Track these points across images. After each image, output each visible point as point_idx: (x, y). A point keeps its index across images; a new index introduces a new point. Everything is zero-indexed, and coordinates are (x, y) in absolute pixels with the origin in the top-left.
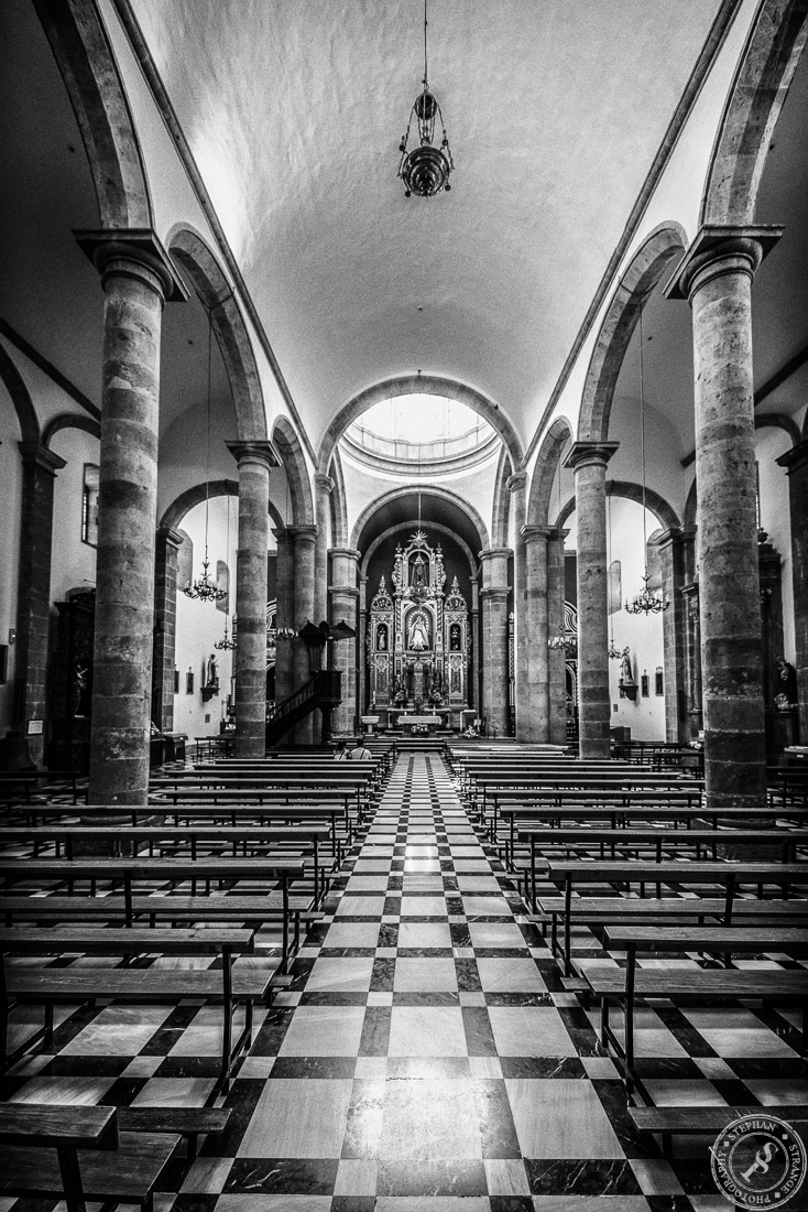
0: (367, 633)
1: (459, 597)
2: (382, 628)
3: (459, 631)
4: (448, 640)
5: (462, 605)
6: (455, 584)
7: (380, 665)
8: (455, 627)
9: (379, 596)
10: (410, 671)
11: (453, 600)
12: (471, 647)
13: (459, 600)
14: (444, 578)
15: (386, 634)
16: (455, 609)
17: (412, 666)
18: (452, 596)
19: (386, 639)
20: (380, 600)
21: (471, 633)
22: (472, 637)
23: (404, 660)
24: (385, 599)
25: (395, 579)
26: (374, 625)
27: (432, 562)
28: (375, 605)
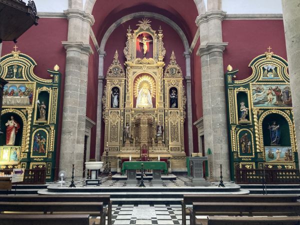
0: (104, 94)
1: (176, 66)
2: (116, 90)
3: (176, 93)
4: (168, 100)
5: (179, 72)
6: (173, 57)
7: (113, 119)
8: (173, 90)
9: (114, 66)
10: (137, 124)
11: (172, 69)
12: (186, 105)
13: (176, 69)
14: (164, 52)
15: (119, 95)
16: (173, 75)
17: (139, 119)
18: (170, 66)
19: (118, 99)
20: (114, 68)
21: (185, 94)
22: (186, 97)
23: (132, 115)
24: (118, 68)
25: (126, 53)
26: (109, 88)
27: (155, 41)
28: (110, 72)
